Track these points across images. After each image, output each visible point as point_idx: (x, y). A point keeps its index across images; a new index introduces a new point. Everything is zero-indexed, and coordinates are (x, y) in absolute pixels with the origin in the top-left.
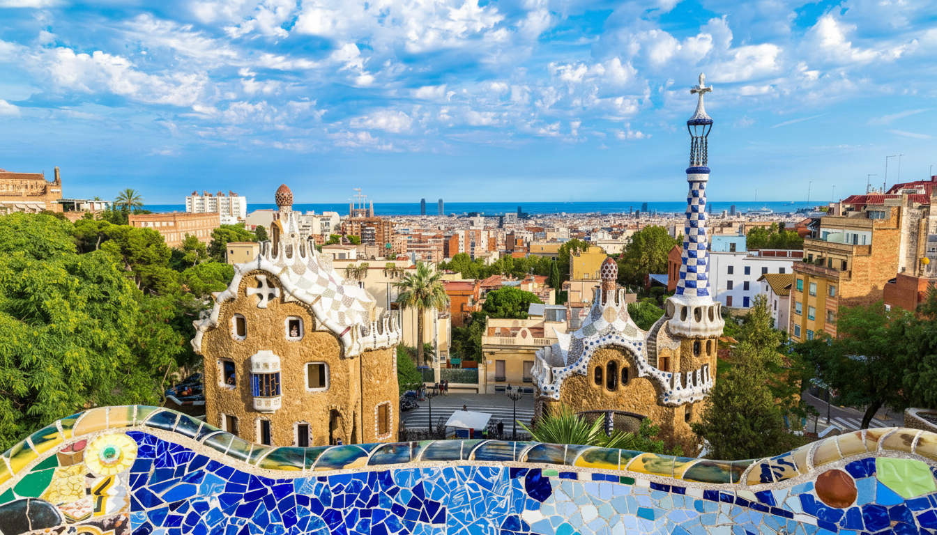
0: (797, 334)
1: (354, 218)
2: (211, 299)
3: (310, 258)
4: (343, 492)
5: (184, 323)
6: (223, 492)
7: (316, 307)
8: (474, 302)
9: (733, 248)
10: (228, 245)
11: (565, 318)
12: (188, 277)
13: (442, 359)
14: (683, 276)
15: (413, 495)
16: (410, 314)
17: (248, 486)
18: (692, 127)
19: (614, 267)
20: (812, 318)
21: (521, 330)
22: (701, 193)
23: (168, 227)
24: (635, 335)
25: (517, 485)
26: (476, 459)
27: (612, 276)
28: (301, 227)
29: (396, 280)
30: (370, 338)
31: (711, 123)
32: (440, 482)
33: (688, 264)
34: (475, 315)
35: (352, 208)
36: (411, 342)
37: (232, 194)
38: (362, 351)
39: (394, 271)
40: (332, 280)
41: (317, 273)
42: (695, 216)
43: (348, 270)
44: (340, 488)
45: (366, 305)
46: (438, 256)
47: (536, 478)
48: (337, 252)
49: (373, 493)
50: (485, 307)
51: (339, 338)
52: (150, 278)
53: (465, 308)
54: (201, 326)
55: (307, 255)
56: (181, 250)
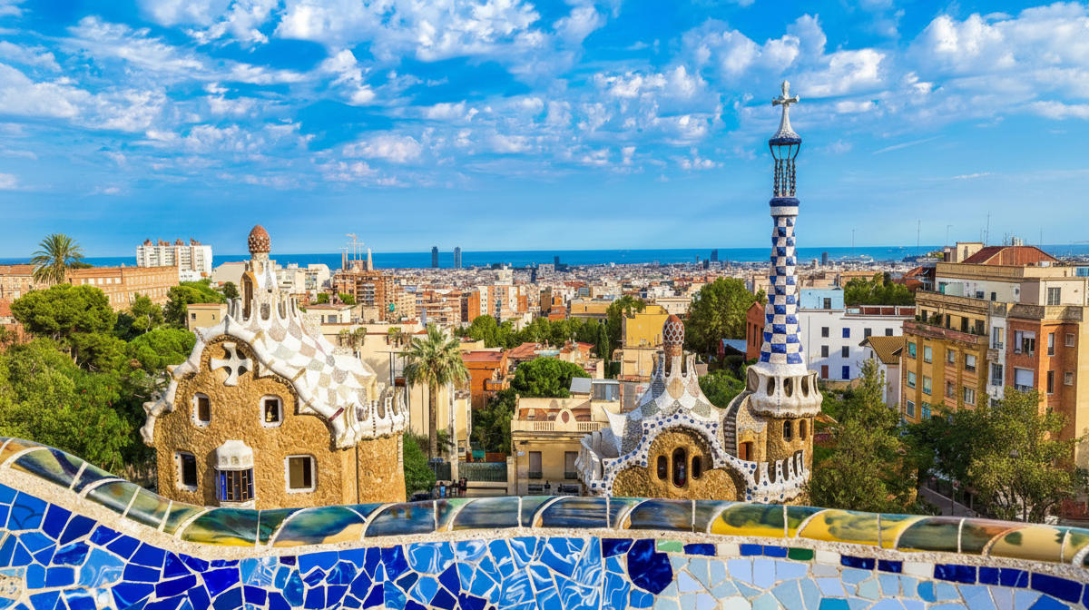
0: (911, 412)
1: (347, 272)
2: (166, 376)
3: (291, 319)
4: (323, 583)
5: (131, 408)
6: (120, 580)
7: (300, 384)
8: (500, 377)
9: (827, 304)
10: (189, 307)
11: (618, 396)
12: (137, 347)
13: (461, 450)
14: (769, 337)
15: (441, 586)
16: (419, 392)
17: (162, 570)
18: (775, 148)
19: (679, 327)
20: (928, 392)
21: (561, 412)
22: (789, 231)
23: (113, 284)
24: (707, 414)
25: (613, 566)
26: (544, 525)
27: (677, 339)
28: (281, 283)
29: (401, 349)
30: (369, 422)
31: (798, 142)
32: (486, 564)
33: (774, 323)
34: (502, 395)
35: (345, 259)
36: (421, 430)
37: (194, 242)
38: (359, 439)
39: (400, 338)
40: (320, 348)
41: (300, 338)
42: (782, 262)
43: (340, 338)
44: (319, 575)
45: (363, 380)
46: (455, 319)
47: (646, 555)
48: (327, 313)
49: (374, 583)
50: (515, 384)
51: (329, 423)
52: (90, 350)
53: (489, 387)
54: (153, 408)
55: (287, 316)
56: (130, 314)
